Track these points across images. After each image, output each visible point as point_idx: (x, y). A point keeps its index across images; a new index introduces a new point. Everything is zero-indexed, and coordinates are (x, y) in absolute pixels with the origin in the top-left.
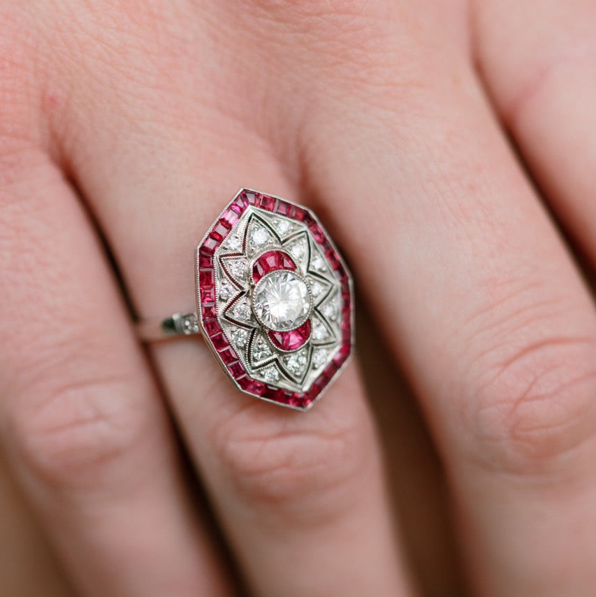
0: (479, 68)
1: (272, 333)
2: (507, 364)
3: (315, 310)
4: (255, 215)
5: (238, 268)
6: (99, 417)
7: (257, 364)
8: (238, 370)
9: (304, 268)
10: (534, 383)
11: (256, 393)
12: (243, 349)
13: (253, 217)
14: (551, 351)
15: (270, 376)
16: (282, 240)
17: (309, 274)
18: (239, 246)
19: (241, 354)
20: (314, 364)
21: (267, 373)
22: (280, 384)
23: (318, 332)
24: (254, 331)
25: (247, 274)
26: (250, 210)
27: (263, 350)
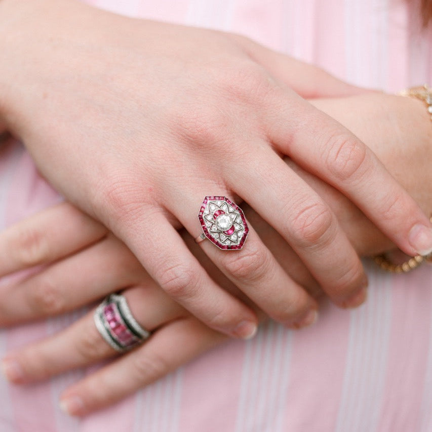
1: (224, 232)
3: (234, 222)
5: (210, 218)
7: (223, 241)
8: (217, 243)
9: (228, 212)
10: (305, 222)
11: (226, 249)
12: (218, 238)
14: (307, 212)
15: (228, 243)
16: (219, 207)
18: (208, 212)
19: (218, 240)
21: (227, 243)
22: (232, 244)
23: (237, 228)
24: (219, 233)
25: (212, 219)
26: (209, 202)
27: (223, 237)
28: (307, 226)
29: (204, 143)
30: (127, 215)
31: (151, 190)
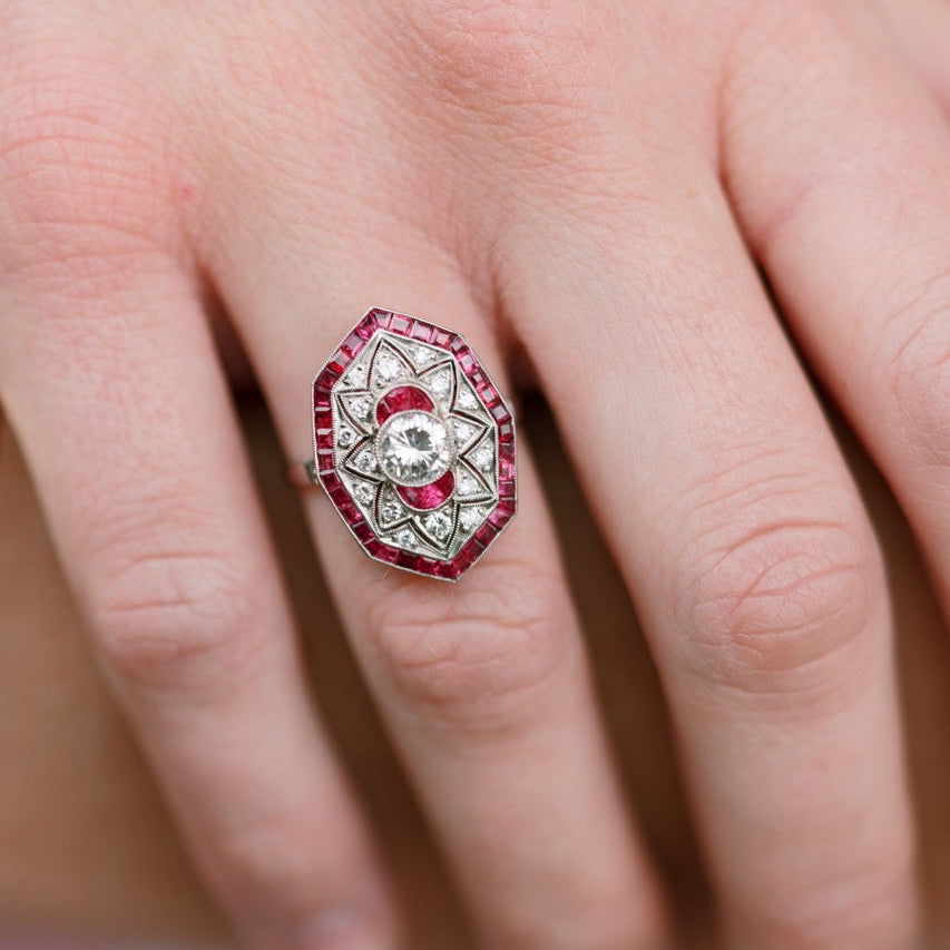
0: (725, 181)
1: (402, 489)
2: (731, 548)
3: (463, 460)
4: (386, 341)
5: (359, 407)
6: (182, 601)
7: (386, 526)
8: (363, 531)
9: (445, 407)
10: (764, 574)
11: (390, 560)
12: (368, 506)
13: (383, 344)
14: (787, 536)
15: (404, 540)
16: (418, 372)
17: (452, 414)
18: (363, 381)
19: (366, 513)
20: (462, 525)
21: (400, 535)
22: (418, 551)
23: (465, 486)
24: (382, 486)
25: (370, 415)
26: (379, 334)
27: (395, 508)
28: (766, 593)
29: (469, 84)
30: (57, 265)
31: (187, 192)
